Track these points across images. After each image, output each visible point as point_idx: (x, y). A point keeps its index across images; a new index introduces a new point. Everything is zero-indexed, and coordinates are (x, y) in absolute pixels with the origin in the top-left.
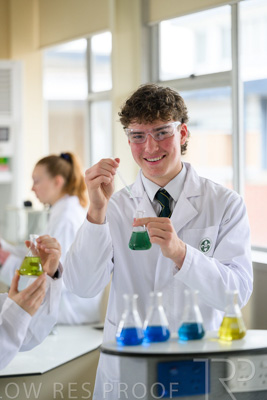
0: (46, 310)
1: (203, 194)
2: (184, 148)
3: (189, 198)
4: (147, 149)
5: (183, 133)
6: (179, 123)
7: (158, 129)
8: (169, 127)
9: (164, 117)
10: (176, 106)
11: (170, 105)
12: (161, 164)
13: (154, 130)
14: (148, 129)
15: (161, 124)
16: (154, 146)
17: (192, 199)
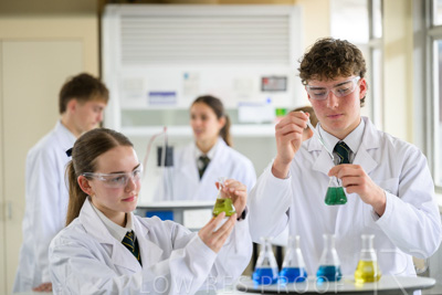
0: (233, 250)
1: (383, 147)
3: (368, 150)
4: (328, 105)
5: (362, 87)
6: (359, 78)
9: (345, 73)
10: (356, 60)
11: (350, 60)
12: (340, 118)
13: (335, 86)
14: (329, 85)
15: (341, 79)
16: (335, 101)
17: (372, 152)
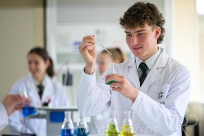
2: (160, 40)
3: (158, 68)
5: (157, 33)
7: (138, 32)
8: (144, 30)
9: (142, 25)
12: (140, 51)
13: (135, 32)
14: (132, 31)
15: (139, 29)
16: (135, 41)
17: (159, 69)
